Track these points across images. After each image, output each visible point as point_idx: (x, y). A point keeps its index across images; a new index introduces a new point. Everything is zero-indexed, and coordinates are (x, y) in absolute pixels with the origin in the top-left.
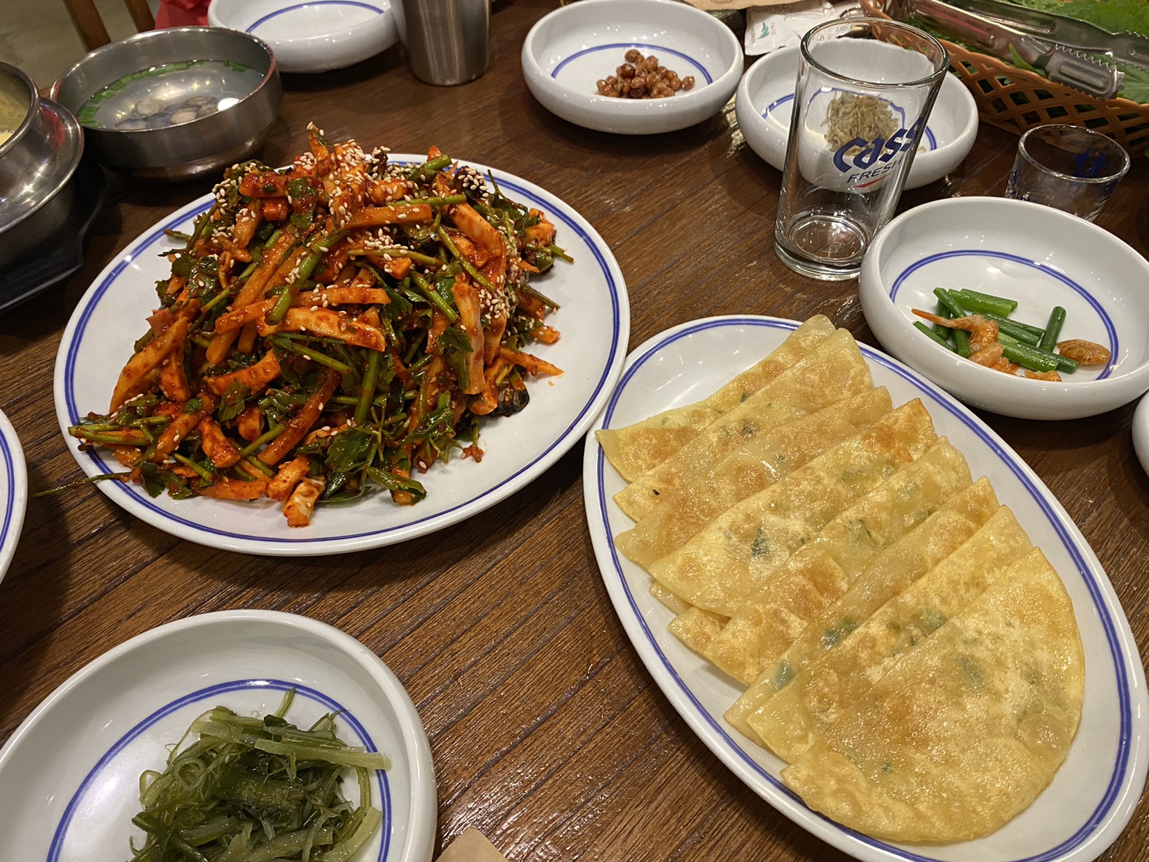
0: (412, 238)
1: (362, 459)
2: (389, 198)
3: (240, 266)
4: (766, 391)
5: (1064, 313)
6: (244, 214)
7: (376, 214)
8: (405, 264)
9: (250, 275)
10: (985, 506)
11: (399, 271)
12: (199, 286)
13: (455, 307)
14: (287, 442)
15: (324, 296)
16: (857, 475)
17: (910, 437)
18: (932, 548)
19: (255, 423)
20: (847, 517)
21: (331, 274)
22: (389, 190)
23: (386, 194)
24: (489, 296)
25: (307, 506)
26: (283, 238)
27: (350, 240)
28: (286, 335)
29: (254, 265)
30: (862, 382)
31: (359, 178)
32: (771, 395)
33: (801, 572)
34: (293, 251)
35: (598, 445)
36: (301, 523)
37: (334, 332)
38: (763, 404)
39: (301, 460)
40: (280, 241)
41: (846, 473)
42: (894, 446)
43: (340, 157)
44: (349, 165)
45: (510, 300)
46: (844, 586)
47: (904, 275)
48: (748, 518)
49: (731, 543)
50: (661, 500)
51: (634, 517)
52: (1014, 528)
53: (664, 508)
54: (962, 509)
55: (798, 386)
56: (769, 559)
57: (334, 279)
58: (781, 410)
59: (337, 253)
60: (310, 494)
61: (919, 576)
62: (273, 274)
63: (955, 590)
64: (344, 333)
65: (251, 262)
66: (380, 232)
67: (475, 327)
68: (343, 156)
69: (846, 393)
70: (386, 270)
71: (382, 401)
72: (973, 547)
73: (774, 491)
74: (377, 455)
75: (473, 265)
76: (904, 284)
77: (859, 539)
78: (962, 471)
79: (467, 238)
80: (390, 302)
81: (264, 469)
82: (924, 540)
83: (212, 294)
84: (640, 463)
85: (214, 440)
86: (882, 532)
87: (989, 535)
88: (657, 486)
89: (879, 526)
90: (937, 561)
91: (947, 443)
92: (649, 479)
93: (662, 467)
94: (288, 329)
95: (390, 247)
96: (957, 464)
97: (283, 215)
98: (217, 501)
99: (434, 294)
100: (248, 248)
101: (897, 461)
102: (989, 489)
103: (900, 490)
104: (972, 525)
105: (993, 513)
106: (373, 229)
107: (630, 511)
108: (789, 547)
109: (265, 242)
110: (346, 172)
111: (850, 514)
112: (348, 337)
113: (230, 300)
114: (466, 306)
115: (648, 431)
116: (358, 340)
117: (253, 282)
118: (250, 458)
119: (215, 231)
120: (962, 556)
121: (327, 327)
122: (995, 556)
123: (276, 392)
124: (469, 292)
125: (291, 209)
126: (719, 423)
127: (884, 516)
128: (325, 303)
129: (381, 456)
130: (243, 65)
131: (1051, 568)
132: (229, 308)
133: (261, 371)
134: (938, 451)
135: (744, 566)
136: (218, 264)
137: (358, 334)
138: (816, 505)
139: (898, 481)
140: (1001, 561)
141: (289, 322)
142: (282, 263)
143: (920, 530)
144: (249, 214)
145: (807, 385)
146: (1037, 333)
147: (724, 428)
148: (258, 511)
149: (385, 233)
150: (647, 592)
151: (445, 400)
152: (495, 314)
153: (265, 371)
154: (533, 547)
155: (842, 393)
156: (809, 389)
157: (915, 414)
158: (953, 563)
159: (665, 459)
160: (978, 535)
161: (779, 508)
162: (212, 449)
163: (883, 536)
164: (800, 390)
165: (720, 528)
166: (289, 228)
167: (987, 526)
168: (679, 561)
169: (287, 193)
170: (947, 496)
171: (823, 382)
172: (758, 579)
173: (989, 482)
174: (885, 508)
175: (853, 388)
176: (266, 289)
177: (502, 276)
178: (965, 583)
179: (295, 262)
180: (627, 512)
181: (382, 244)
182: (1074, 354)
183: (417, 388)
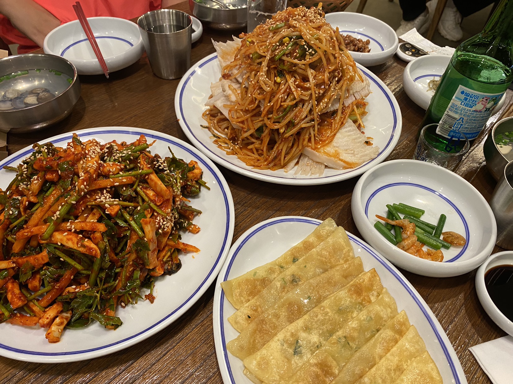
0: (121, 195)
1: (90, 307)
2: (111, 173)
3: (32, 205)
4: (304, 259)
5: (445, 217)
6: (35, 179)
7: (103, 183)
8: (116, 209)
9: (37, 209)
10: (403, 326)
11: (113, 213)
12: (10, 214)
13: (142, 230)
14: (53, 295)
15: (73, 226)
16: (345, 310)
17: (370, 289)
18: (379, 350)
19: (36, 283)
20: (338, 335)
21: (78, 212)
22: (111, 170)
23: (110, 171)
24: (162, 221)
25: (59, 331)
26: (54, 192)
27: (88, 196)
28: (52, 245)
29: (39, 204)
30: (349, 256)
31: (95, 165)
32: (306, 261)
33: (316, 364)
34: (59, 199)
35: (221, 289)
36: (55, 341)
37: (75, 247)
38: (302, 266)
39: (58, 305)
40: (53, 193)
41: (339, 310)
42: (363, 295)
43: (87, 152)
44: (91, 157)
45: (175, 217)
46: (337, 372)
47: (373, 195)
48: (292, 335)
49: (284, 348)
50: (251, 321)
51: (238, 330)
52: (418, 339)
53: (252, 326)
54: (393, 328)
55: (319, 257)
56: (301, 357)
57: (79, 215)
58: (311, 269)
59: (81, 202)
60: (62, 323)
61: (372, 366)
62: (48, 210)
63: (389, 374)
64: (80, 247)
65: (38, 203)
66: (105, 191)
67: (152, 239)
68: (89, 151)
69: (342, 261)
70: (106, 212)
71: (103, 275)
72: (397, 350)
73: (305, 319)
74: (97, 306)
75: (156, 204)
76: (373, 199)
77: (344, 346)
78: (393, 307)
79: (153, 190)
80: (106, 229)
81: (40, 307)
82: (374, 346)
83: (17, 218)
84: (242, 299)
85: (13, 293)
86: (355, 342)
87: (405, 343)
88: (249, 313)
89: (353, 339)
90: (381, 357)
91: (387, 293)
92: (245, 310)
93: (253, 301)
94: (52, 242)
95: (109, 200)
96: (391, 304)
97: (56, 180)
98: (13, 325)
99: (132, 223)
100: (37, 196)
101: (364, 303)
102: (405, 317)
103: (364, 320)
104: (397, 336)
105: (408, 329)
106: (101, 190)
107: (236, 326)
108: (311, 350)
109: (46, 192)
110: (89, 160)
111: (340, 333)
112: (82, 250)
113: (26, 222)
114: (148, 229)
115: (247, 280)
116: (86, 251)
117: (38, 214)
118: (33, 301)
119: (21, 184)
120: (392, 355)
121: (72, 243)
122: (409, 354)
123: (49, 268)
124: (150, 222)
125: (60, 177)
126: (281, 276)
127: (356, 334)
128: (73, 230)
129: (99, 306)
130: (60, 72)
131: (433, 361)
132: (25, 226)
133: (41, 259)
134: (382, 298)
135: (289, 360)
136: (21, 202)
137: (86, 249)
138: (324, 327)
139: (363, 315)
140: (412, 356)
141: (53, 239)
142: (53, 205)
143: (372, 341)
144: (37, 179)
145: (323, 257)
146: (432, 227)
147: (283, 279)
148: (34, 331)
149: (107, 192)
150: (242, 373)
151: (137, 274)
152: (165, 229)
153: (42, 259)
154: (187, 342)
155: (339, 261)
156: (324, 259)
157: (372, 277)
158: (388, 359)
159: (254, 297)
160: (400, 343)
161: (307, 329)
162: (12, 298)
163: (355, 344)
164: (320, 259)
165: (278, 340)
166: (58, 186)
167: (404, 337)
168: (258, 358)
169: (58, 169)
170: (386, 322)
171: (330, 256)
172: (295, 368)
173: (405, 313)
174: (357, 330)
175: (345, 259)
176: (44, 218)
177: (169, 210)
178: (394, 370)
179: (58, 207)
180: (235, 327)
181: (105, 199)
182: (449, 240)
183: (122, 266)
